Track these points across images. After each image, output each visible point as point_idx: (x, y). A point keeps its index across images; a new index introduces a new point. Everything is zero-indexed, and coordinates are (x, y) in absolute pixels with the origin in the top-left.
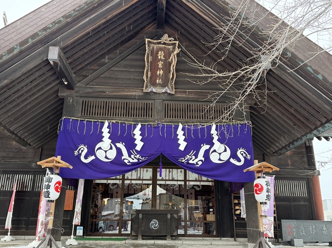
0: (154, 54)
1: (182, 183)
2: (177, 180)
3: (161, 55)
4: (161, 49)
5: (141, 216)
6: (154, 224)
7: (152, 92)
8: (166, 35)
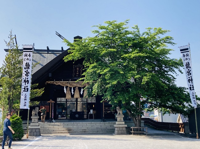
0: (76, 68)
1: (86, 102)
2: (84, 101)
3: (78, 69)
4: (78, 67)
5: (73, 113)
6: (77, 116)
7: (75, 79)
8: (79, 64)
